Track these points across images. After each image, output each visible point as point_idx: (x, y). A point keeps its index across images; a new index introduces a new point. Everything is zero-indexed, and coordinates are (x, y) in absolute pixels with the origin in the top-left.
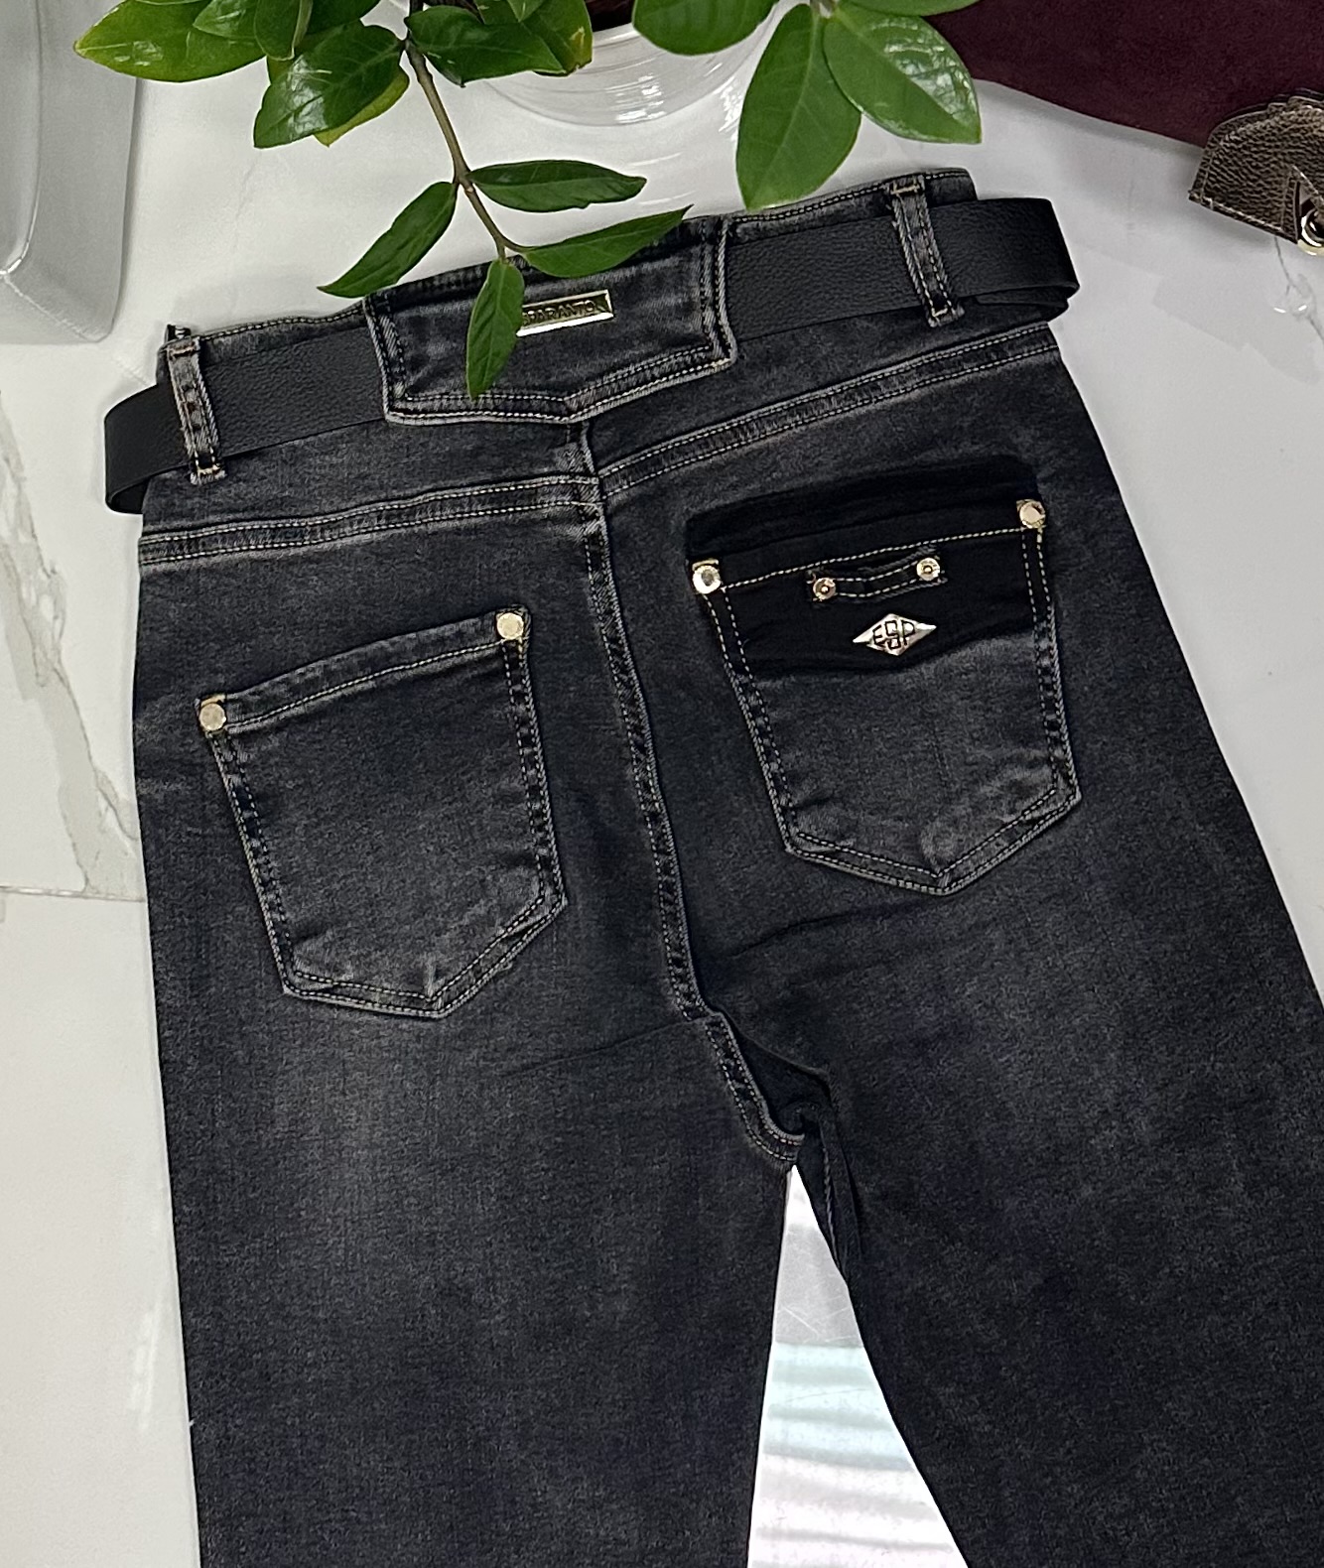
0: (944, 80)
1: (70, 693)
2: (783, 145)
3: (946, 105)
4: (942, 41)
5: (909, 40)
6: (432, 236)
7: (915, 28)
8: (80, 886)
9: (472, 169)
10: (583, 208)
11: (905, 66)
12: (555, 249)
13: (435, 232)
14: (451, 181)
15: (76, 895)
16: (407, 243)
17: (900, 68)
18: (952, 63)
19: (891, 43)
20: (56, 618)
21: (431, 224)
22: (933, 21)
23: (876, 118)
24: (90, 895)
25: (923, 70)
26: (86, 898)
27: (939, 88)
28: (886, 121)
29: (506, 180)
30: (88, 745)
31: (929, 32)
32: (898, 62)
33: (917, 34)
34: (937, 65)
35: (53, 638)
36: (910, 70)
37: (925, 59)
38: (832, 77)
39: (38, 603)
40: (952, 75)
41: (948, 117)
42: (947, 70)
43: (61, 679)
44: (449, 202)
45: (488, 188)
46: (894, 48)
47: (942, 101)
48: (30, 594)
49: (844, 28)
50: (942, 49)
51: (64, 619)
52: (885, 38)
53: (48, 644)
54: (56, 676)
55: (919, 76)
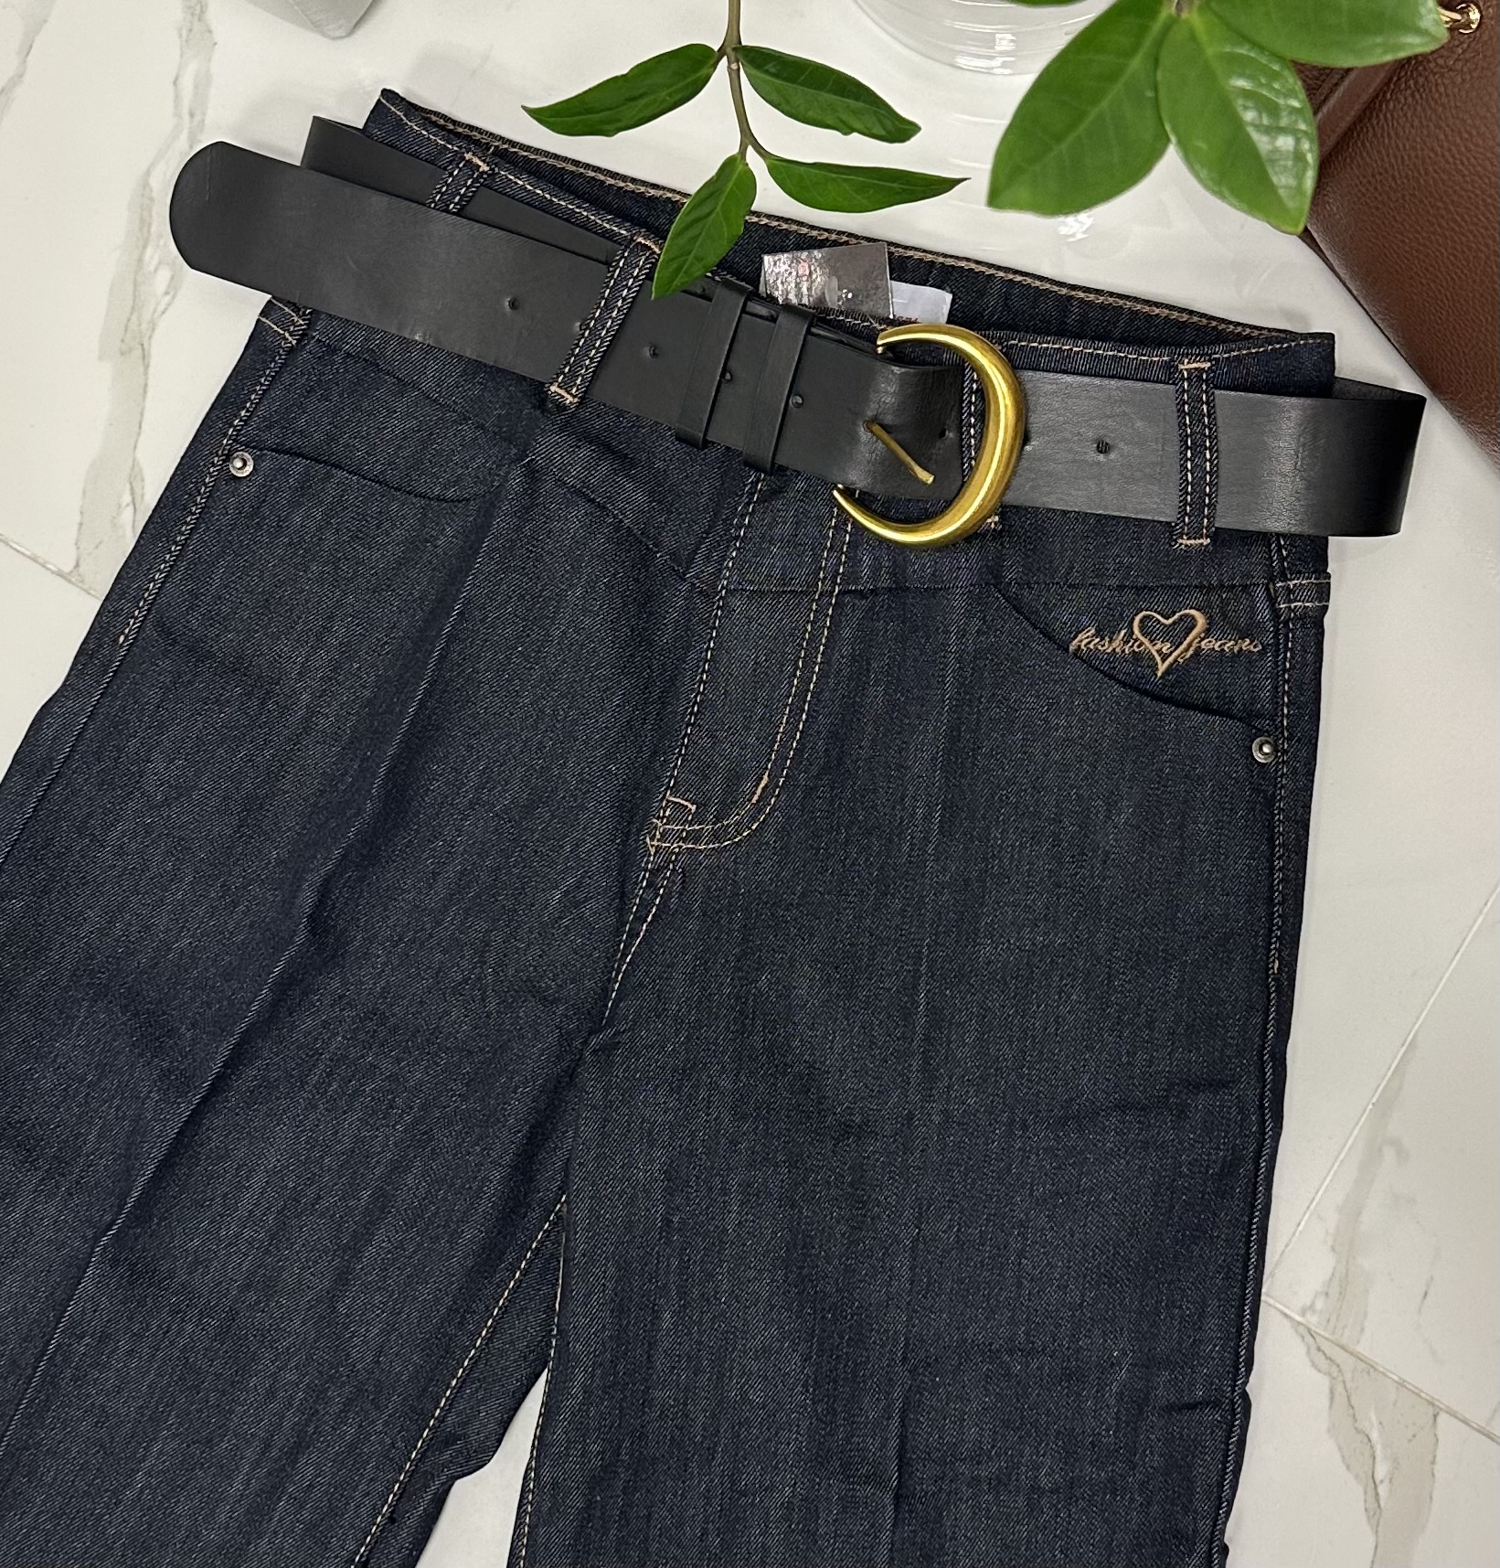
0: (1285, 143)
1: (146, 373)
2: (1064, 146)
3: (1276, 174)
4: (1303, 95)
5: (1263, 81)
6: (671, 101)
7: (1276, 67)
8: (67, 568)
9: (744, 43)
10: (845, 134)
11: (1246, 108)
12: (802, 169)
13: (677, 97)
14: (716, 49)
15: (60, 574)
16: (641, 96)
17: (1240, 109)
18: (1303, 127)
19: (1242, 75)
20: (167, 293)
21: (674, 88)
22: (1301, 69)
23: (1189, 155)
24: (73, 579)
25: (1265, 121)
26: (70, 581)
27: (1276, 150)
28: (1198, 167)
29: (773, 70)
30: (139, 434)
31: (1291, 80)
32: (1240, 102)
33: (1275, 76)
34: (1284, 122)
35: (155, 311)
36: (1249, 116)
37: (1272, 109)
38: (1156, 89)
39: (156, 270)
40: (1298, 141)
41: (1272, 189)
42: (1293, 131)
43: (144, 357)
44: (704, 72)
45: (754, 72)
46: (1241, 83)
47: (1273, 167)
48: (152, 258)
49: (1193, 37)
50: (1296, 104)
51: (173, 298)
52: (1238, 65)
53: (147, 316)
54: (140, 351)
55: (1258, 127)
